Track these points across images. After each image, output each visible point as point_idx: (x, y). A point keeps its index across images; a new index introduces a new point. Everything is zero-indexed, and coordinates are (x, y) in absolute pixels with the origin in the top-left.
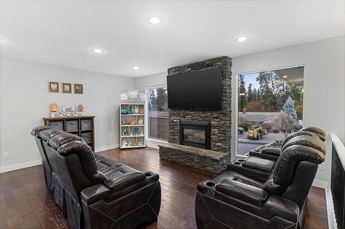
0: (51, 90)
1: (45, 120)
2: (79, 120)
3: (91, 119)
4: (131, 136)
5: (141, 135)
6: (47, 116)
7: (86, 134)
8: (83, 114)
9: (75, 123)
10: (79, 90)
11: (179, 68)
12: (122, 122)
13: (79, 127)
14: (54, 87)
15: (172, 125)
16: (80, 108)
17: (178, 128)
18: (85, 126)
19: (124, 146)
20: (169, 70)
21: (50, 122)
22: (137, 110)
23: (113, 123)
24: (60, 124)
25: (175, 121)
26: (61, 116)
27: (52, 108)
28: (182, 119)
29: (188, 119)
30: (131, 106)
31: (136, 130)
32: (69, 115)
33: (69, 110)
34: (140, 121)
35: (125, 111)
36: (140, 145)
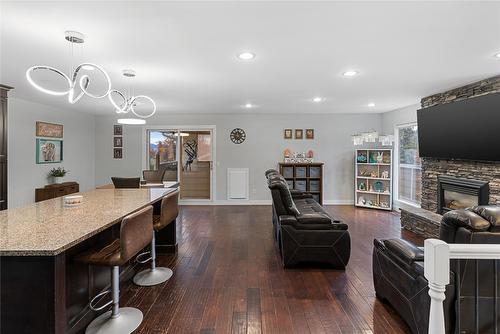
0: (286, 137)
1: (280, 164)
2: (308, 166)
3: (319, 166)
4: (371, 191)
5: (386, 193)
6: (282, 162)
7: (314, 182)
8: (313, 161)
9: (304, 169)
10: (310, 135)
11: (437, 97)
12: (359, 173)
13: (308, 174)
14: (288, 134)
15: (426, 182)
16: (310, 155)
17: (435, 187)
18: (313, 173)
19: (361, 204)
20: (423, 100)
21: (283, 166)
22: (380, 158)
23: (347, 172)
24: (291, 169)
25: (431, 176)
26: (292, 162)
27: (286, 153)
28: (442, 175)
29: (451, 175)
30: (371, 153)
31: (380, 185)
32: (299, 161)
33: (299, 156)
34: (385, 174)
35: (362, 158)
36: (383, 206)
